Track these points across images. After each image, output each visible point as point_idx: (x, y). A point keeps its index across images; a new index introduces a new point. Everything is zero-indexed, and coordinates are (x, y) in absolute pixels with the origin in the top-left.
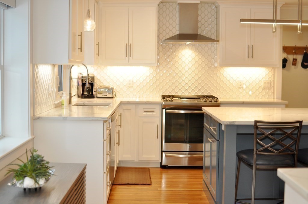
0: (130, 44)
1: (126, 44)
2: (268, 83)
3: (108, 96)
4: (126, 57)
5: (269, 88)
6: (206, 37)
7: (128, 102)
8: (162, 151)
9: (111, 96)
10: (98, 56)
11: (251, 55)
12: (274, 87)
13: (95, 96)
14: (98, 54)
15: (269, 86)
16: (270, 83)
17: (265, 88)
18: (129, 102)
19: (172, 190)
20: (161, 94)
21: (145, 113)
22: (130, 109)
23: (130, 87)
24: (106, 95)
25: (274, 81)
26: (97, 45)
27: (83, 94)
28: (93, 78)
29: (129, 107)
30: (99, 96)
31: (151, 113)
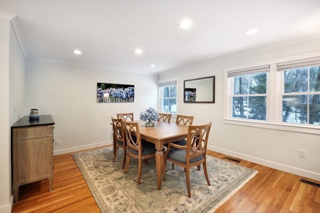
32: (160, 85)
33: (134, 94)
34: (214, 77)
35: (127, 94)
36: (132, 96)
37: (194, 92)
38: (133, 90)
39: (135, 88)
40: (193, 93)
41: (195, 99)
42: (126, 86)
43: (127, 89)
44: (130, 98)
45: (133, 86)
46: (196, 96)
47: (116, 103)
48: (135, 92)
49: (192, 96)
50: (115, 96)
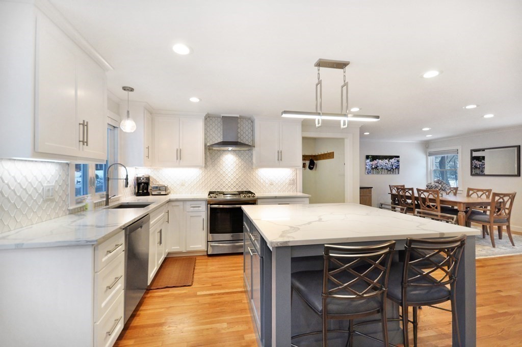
0: (181, 149)
1: (177, 149)
2: (292, 180)
3: (161, 194)
4: (177, 160)
5: (293, 184)
6: (242, 143)
7: (176, 200)
8: (208, 242)
9: (164, 193)
10: (148, 158)
11: (280, 158)
12: (297, 183)
13: (150, 194)
15: (293, 182)
16: (293, 180)
17: (290, 184)
19: (212, 295)
20: (209, 190)
21: (192, 209)
22: (179, 206)
23: (183, 185)
25: (297, 178)
26: (147, 149)
27: (138, 192)
28: (148, 179)
29: (177, 203)
30: (153, 193)
31: (197, 208)
32: (430, 154)
33: (399, 166)
34: (519, 147)
35: (392, 165)
36: (398, 167)
37: (481, 161)
38: (398, 161)
39: (400, 159)
40: (480, 163)
41: (482, 171)
42: (391, 157)
43: (393, 160)
44: (395, 169)
45: (398, 157)
46: (484, 167)
47: (382, 175)
48: (400, 163)
49: (478, 166)
50: (381, 167)
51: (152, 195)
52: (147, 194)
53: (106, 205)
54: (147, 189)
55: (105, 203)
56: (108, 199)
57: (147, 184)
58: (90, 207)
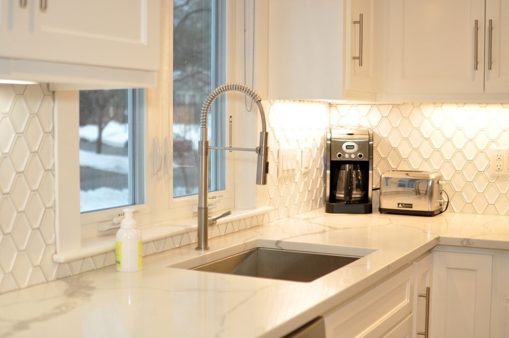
0: (491, 21)
1: (476, 22)
3: (414, 209)
4: (476, 68)
7: (465, 243)
10: (361, 64)
14: (360, 58)
18: (468, 240)
22: (475, 270)
24: (411, 206)
26: (358, 25)
27: (333, 197)
51: (382, 211)
52: (365, 206)
53: (199, 248)
54: (364, 185)
55: (194, 238)
56: (205, 222)
57: (363, 166)
58: (129, 257)
